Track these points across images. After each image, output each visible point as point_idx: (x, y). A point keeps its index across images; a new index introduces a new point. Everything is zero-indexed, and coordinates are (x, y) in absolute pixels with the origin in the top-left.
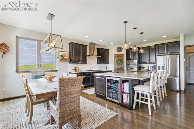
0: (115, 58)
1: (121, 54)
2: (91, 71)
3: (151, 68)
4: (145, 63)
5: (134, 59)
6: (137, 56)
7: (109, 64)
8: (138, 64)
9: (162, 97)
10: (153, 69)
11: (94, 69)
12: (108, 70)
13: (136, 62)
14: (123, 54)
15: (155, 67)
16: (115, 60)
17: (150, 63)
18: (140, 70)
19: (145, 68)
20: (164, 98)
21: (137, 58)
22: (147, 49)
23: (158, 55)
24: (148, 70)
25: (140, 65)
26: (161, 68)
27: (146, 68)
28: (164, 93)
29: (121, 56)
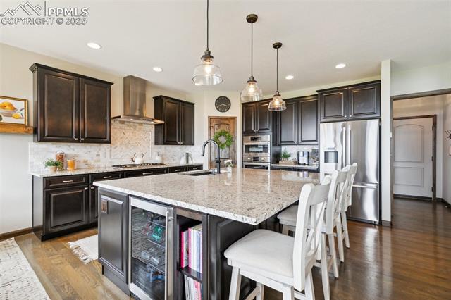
0: (210, 127)
1: (226, 119)
2: (122, 169)
3: (306, 156)
4: (291, 143)
5: (263, 131)
6: (269, 126)
7: (193, 145)
8: (273, 145)
9: (338, 257)
10: (311, 159)
11: (138, 161)
12: (191, 163)
13: (266, 139)
14: (234, 119)
15: (316, 153)
16: (210, 135)
17: (304, 142)
18: (278, 162)
19: (289, 156)
20: (343, 261)
21: (271, 130)
22: (296, 105)
23: (323, 120)
24: (299, 164)
25: (277, 149)
26: (332, 156)
27: (294, 157)
28: (344, 241)
29: (227, 122)
